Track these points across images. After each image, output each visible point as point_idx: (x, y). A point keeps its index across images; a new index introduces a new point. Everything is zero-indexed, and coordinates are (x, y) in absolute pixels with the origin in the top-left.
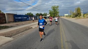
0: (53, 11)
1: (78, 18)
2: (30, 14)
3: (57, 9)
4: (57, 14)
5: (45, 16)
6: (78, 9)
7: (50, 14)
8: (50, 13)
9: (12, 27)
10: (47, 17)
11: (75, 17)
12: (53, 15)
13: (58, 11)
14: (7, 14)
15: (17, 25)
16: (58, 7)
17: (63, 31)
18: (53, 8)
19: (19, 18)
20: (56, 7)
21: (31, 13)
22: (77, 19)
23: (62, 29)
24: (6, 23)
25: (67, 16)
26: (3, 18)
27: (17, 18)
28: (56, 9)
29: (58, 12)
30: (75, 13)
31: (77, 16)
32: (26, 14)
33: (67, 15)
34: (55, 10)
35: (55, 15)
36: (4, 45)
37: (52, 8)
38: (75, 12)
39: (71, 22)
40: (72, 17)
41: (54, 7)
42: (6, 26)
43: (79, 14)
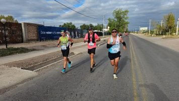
0: (116, 20)
1: (170, 36)
2: (69, 26)
3: (125, 16)
4: (124, 27)
5: (99, 31)
6: (169, 17)
7: (109, 27)
8: (110, 25)
9: (34, 50)
10: (103, 32)
11: (162, 34)
13: (126, 21)
14: (25, 23)
15: (44, 46)
16: (126, 11)
17: (136, 62)
18: (117, 14)
19: (47, 33)
20: (123, 12)
21: (71, 23)
22: (166, 38)
23: (135, 58)
24: (22, 42)
25: (144, 32)
26: (18, 33)
27: (44, 33)
28: (122, 16)
29: (127, 23)
30: (163, 26)
31: (167, 33)
32: (60, 26)
33: (146, 29)
34: (119, 19)
35: (121, 28)
36: (20, 85)
37: (115, 14)
38: (163, 23)
39: (154, 44)
40: (157, 35)
41: (118, 11)
42: (22, 48)
43: (170, 28)
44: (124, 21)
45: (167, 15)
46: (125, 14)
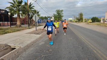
0: (57, 14)
3: (62, 13)
4: (61, 18)
8: (55, 17)
12: (58, 19)
16: (62, 10)
25: (71, 21)
28: (60, 12)
29: (63, 16)
31: (80, 21)
33: (71, 19)
34: (59, 14)
41: (58, 10)
43: (81, 19)
44: (61, 15)
45: (80, 13)
46: (62, 12)
